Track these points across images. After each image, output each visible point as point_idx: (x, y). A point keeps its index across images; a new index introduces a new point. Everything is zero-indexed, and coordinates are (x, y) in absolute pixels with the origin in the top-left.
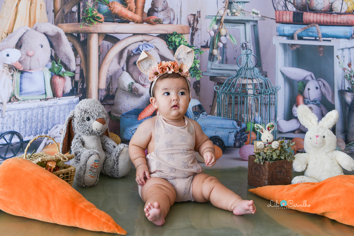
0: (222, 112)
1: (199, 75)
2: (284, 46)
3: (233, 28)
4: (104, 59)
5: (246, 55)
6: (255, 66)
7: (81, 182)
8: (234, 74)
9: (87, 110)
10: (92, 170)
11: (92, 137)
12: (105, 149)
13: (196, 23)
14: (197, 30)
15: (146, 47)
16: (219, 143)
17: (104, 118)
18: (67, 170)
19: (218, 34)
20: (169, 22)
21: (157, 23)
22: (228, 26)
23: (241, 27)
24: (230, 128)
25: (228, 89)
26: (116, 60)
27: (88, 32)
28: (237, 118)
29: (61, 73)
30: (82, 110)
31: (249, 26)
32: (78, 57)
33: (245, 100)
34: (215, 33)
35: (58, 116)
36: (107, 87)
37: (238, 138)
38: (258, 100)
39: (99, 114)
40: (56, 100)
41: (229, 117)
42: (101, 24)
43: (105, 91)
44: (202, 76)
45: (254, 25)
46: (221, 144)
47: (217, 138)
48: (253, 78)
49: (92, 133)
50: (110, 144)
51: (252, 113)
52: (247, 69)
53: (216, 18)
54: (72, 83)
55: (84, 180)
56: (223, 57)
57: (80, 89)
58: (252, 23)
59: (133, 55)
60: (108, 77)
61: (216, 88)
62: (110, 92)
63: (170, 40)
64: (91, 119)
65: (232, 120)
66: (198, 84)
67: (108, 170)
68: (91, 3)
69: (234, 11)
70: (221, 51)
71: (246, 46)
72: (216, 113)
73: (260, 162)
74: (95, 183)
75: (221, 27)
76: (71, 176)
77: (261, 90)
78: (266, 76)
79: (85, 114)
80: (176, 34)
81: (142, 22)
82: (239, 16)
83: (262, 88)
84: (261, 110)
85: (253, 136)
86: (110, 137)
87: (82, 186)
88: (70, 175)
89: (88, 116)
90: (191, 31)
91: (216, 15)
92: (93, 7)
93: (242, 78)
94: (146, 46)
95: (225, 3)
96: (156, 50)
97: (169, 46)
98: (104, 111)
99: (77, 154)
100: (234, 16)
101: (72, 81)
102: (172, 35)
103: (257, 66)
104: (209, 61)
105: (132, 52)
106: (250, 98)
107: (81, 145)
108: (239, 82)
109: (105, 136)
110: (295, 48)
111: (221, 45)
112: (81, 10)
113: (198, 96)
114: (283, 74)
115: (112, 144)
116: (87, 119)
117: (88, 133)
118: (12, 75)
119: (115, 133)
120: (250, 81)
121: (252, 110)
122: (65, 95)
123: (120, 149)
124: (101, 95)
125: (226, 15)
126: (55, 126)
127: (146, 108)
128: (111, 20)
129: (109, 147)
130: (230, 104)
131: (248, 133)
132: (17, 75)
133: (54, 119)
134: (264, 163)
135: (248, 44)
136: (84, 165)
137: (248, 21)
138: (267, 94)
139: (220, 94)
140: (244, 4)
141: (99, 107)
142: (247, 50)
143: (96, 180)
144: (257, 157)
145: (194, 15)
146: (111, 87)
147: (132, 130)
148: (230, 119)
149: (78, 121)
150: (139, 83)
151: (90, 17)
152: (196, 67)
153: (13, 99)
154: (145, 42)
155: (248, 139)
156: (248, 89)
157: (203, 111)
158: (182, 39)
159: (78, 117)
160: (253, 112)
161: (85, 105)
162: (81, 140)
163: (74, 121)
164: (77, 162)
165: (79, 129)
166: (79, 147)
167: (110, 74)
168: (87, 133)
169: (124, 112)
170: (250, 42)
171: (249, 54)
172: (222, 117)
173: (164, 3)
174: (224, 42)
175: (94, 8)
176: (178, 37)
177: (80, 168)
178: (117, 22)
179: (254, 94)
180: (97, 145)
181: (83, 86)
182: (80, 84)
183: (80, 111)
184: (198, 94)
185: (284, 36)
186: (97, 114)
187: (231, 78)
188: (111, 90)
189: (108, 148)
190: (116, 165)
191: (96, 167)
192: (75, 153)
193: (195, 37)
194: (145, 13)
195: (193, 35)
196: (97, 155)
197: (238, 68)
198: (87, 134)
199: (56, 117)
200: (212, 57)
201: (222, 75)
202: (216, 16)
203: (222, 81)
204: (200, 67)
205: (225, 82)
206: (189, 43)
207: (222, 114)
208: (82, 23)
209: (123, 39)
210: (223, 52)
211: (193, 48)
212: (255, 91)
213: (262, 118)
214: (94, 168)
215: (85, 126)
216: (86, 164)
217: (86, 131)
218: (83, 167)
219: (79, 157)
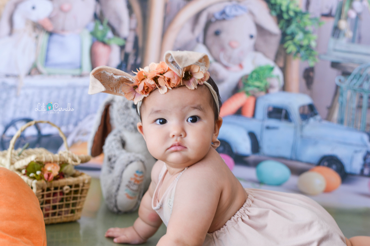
0: (346, 118)
1: (314, 58)
4: (171, 22)
10: (131, 187)
16: (336, 166)
18: (78, 181)
24: (357, 145)
26: (188, 27)
29: (106, 40)
32: (133, 17)
41: (356, 127)
44: (318, 60)
46: (339, 167)
47: (333, 159)
54: (121, 55)
56: (354, 33)
59: (215, 20)
61: (340, 80)
65: (360, 131)
66: (311, 73)
70: (351, 24)
72: (335, 119)
74: (134, 207)
76: (82, 190)
87: (113, 210)
88: (80, 188)
94: (237, 8)
96: (251, 15)
97: (271, 11)
99: (111, 158)
101: (121, 51)
104: (332, 38)
105: (214, 16)
111: (353, 15)
113: (310, 90)
117: (133, 129)
118: (37, 37)
132: (44, 38)
133: (89, 105)
136: (118, 177)
139: (345, 90)
143: (136, 203)
148: (357, 131)
149: (119, 108)
150: (220, 63)
153: (34, 71)
154: (234, 2)
157: (316, 114)
162: (120, 139)
163: (112, 107)
165: (119, 120)
166: (116, 148)
172: (345, 126)
174: (359, 11)
177: (112, 182)
182: (132, 58)
184: (310, 86)
187: (365, 67)
191: (138, 181)
192: (109, 156)
198: (131, 130)
201: (351, 61)
203: (349, 70)
204: (317, 47)
205: (355, 72)
206: (302, 8)
207: (345, 121)
210: (355, 25)
211: (308, 16)
214: (134, 184)
215: (130, 116)
216: (120, 175)
217: (130, 124)
218: (116, 180)
219: (113, 163)
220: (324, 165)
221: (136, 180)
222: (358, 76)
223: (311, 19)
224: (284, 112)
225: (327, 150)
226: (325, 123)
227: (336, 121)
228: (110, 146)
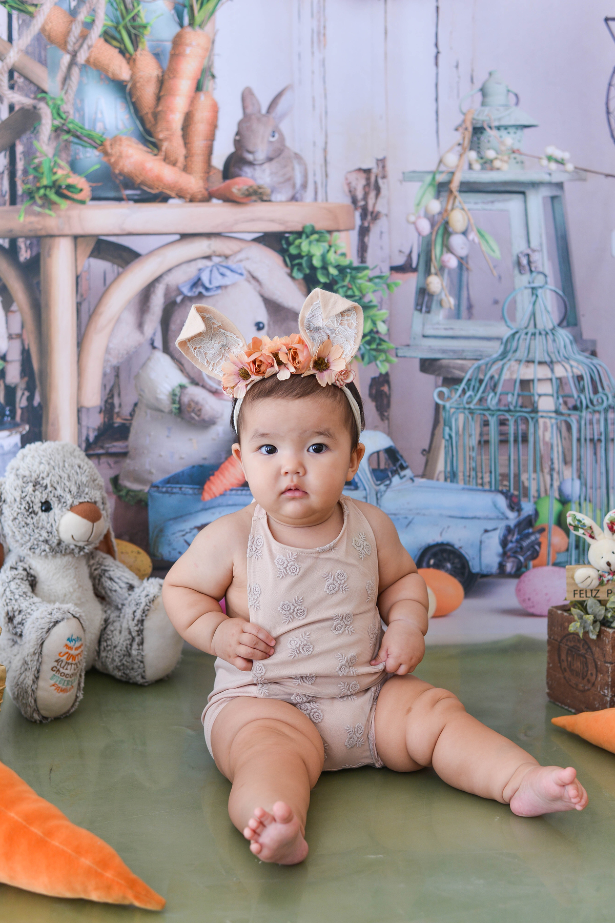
0: (461, 468)
1: (386, 357)
3: (489, 206)
4: (92, 314)
5: (530, 291)
6: (560, 325)
7: (26, 705)
8: (496, 349)
9: (43, 478)
10: (61, 670)
11: (61, 561)
12: (102, 596)
13: (372, 195)
14: (376, 216)
15: (223, 275)
16: (452, 564)
17: (95, 503)
19: (444, 229)
20: (290, 194)
21: (254, 198)
22: (474, 202)
23: (513, 204)
24: (487, 518)
25: (475, 395)
26: (130, 319)
27: (43, 233)
28: (505, 486)
30: (25, 479)
31: (536, 201)
32: (13, 312)
33: (531, 430)
34: (433, 225)
36: (106, 402)
37: (511, 549)
38: (569, 428)
39: (79, 488)
41: (482, 485)
42: (82, 207)
43: (100, 412)
44: (395, 360)
45: (553, 198)
46: (459, 566)
47: (445, 551)
48: (554, 360)
49: (58, 548)
50: (119, 578)
51: (552, 469)
52: (534, 334)
53: (434, 178)
55: (35, 701)
56: (459, 298)
57: (22, 409)
58: (546, 192)
59: (183, 300)
60: (108, 370)
61: (441, 395)
62: (115, 416)
63: (293, 250)
64: (56, 505)
65: (490, 491)
66: (383, 385)
67: (113, 660)
68: (48, 145)
69: (491, 154)
70: (451, 281)
71: (529, 263)
72: (440, 472)
73: (586, 633)
74: (72, 706)
75: (449, 207)
77: (579, 397)
78: (594, 354)
79: (34, 491)
80: (314, 232)
81: (208, 197)
82: (506, 172)
83: (582, 390)
84: (579, 459)
85: (558, 539)
86: (117, 554)
87: (32, 717)
89: (45, 496)
90: (358, 222)
91: (433, 167)
92: (54, 155)
93: (519, 361)
94: (223, 270)
95: (461, 130)
96: (253, 282)
97: (292, 270)
98: (94, 480)
99: (14, 616)
100: (492, 169)
102: (299, 234)
103: (565, 323)
104: (417, 313)
105: (180, 292)
106: (545, 423)
107: (26, 587)
108: (511, 374)
109: (101, 555)
111: (452, 262)
112: (20, 165)
113: (386, 422)
115: (123, 578)
116: (42, 507)
117: (48, 550)
119: (132, 541)
120: (543, 372)
121: (552, 460)
123: (147, 596)
124: (88, 428)
125: (466, 166)
127: (227, 463)
128: (112, 194)
129: (114, 588)
130: (484, 443)
131: (542, 530)
134: (599, 636)
135: (535, 257)
136: (35, 654)
137: (535, 185)
138: (597, 408)
139: (454, 413)
140: (519, 133)
141: (79, 467)
142: (534, 274)
143: (74, 697)
144: (576, 617)
145: (368, 171)
146: (116, 401)
147: (183, 533)
148: (485, 491)
149: (15, 515)
150: (203, 387)
151: (46, 187)
152: (377, 332)
154: (216, 260)
155: (543, 551)
156: (540, 396)
157: (403, 468)
158: (330, 246)
159: (15, 500)
160: (556, 466)
161: (36, 464)
162: (25, 573)
164: (13, 640)
165: (18, 538)
166: (20, 596)
167: (114, 362)
168: (45, 551)
169: (158, 478)
170: (541, 250)
171: (541, 287)
172: (461, 485)
173: (273, 136)
174: (462, 252)
175: (60, 157)
176: (318, 241)
177: (23, 664)
178: (129, 199)
179: (557, 412)
180: (77, 586)
181: (30, 399)
182: (23, 394)
183: (20, 482)
184: (386, 414)
186: (74, 489)
187: (487, 364)
188: (117, 410)
189: (111, 590)
190: (135, 646)
191: (74, 657)
192: (8, 613)
193: (372, 240)
194: (215, 168)
195: (364, 232)
196: (75, 620)
197: (505, 332)
198: (43, 554)
200: (424, 301)
201: (459, 355)
202: (434, 173)
203: (458, 373)
204: (390, 333)
205: (468, 375)
206: (352, 258)
207: (460, 475)
208: (22, 207)
209: (151, 253)
210: (459, 284)
211: (366, 272)
212: (561, 400)
213: (584, 484)
214: (67, 664)
215: (38, 528)
216: (39, 651)
217: (40, 543)
218: (31, 661)
219: (20, 626)
220: (429, 566)
221: (70, 656)
223: (370, 280)
225: (431, 536)
226: (422, 481)
227: (442, 477)
228: (8, 593)
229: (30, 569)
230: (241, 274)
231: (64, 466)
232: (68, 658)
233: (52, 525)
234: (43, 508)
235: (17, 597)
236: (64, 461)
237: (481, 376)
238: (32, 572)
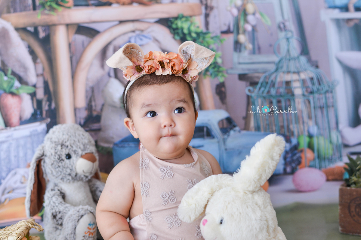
0: (262, 125)
1: (222, 74)
2: (338, 22)
3: (264, 2)
4: (78, 62)
5: (286, 40)
6: (301, 54)
8: (272, 67)
9: (66, 142)
11: (77, 184)
12: (96, 201)
14: (212, 8)
15: (141, 39)
17: (92, 153)
19: (244, 12)
21: (153, 2)
25: (265, 90)
26: (97, 63)
27: (50, 23)
28: (283, 131)
29: (14, 90)
30: (56, 143)
32: (39, 63)
34: (239, 10)
35: (15, 157)
36: (88, 104)
37: (288, 161)
38: (309, 102)
39: (84, 145)
40: (10, 132)
42: (69, 10)
43: (86, 110)
44: (226, 75)
48: (299, 71)
49: (76, 178)
51: (303, 122)
52: (289, 60)
54: (33, 103)
56: (253, 44)
57: (46, 111)
60: (88, 89)
61: (249, 91)
62: (93, 111)
63: (174, 26)
64: (73, 155)
66: (222, 88)
70: (249, 37)
71: (285, 26)
72: (252, 127)
75: (246, 2)
77: (312, 87)
78: (317, 67)
79: (62, 149)
80: (183, 17)
81: (131, 2)
83: (313, 84)
84: (316, 116)
85: (309, 155)
89: (67, 151)
90: (204, 11)
93: (284, 72)
94: (141, 37)
96: (156, 42)
97: (174, 36)
98: (91, 142)
99: (56, 215)
101: (32, 99)
102: (176, 18)
103: (303, 54)
104: (235, 53)
106: (298, 101)
107: (60, 199)
108: (281, 79)
109: (94, 180)
110: (352, 24)
111: (249, 28)
113: (225, 105)
114: (340, 62)
117: (70, 179)
120: (295, 77)
121: (303, 119)
122: (22, 122)
124: (80, 118)
126: (13, 172)
128: (84, 3)
131: (302, 151)
133: (10, 161)
135: (287, 24)
136: (71, 234)
138: (320, 92)
139: (256, 99)
141: (83, 135)
142: (287, 32)
146: (93, 104)
149: (52, 162)
152: (217, 63)
154: (137, 32)
155: (303, 161)
156: (295, 88)
157: (235, 126)
158: (192, 23)
161: (61, 135)
162: (59, 192)
163: (44, 162)
165: (55, 174)
166: (59, 204)
167: (91, 84)
169: (117, 140)
170: (289, 20)
171: (290, 38)
172: (262, 132)
174: (254, 23)
176: (185, 21)
178: (92, 5)
179: (303, 95)
180: (86, 196)
181: (50, 106)
182: (46, 104)
183: (54, 145)
184: (225, 101)
185: (335, 7)
186: (82, 147)
187: (269, 75)
188: (94, 108)
191: (92, 234)
192: (53, 214)
193: (211, 19)
195: (207, 16)
196: (91, 214)
197: (276, 59)
198: (68, 181)
199: (13, 158)
200: (238, 45)
201: (256, 71)
203: (256, 80)
204: (223, 63)
205: (261, 81)
206: (202, 29)
207: (262, 128)
208: (39, 11)
209: (105, 31)
210: (253, 38)
211: (210, 35)
212: (304, 90)
213: (319, 128)
214: (89, 237)
215: (65, 168)
216: (74, 232)
217: (67, 176)
218: (70, 238)
219: (60, 220)
221: (90, 233)
222: (264, 84)
223: (212, 38)
224: (205, 129)
226: (244, 132)
227: (253, 129)
228: (52, 203)
229: (61, 189)
230: (150, 39)
231: (75, 135)
232: (89, 235)
233: (72, 166)
234: (67, 157)
235: (57, 204)
236: (75, 133)
237: (267, 80)
238: (63, 191)
